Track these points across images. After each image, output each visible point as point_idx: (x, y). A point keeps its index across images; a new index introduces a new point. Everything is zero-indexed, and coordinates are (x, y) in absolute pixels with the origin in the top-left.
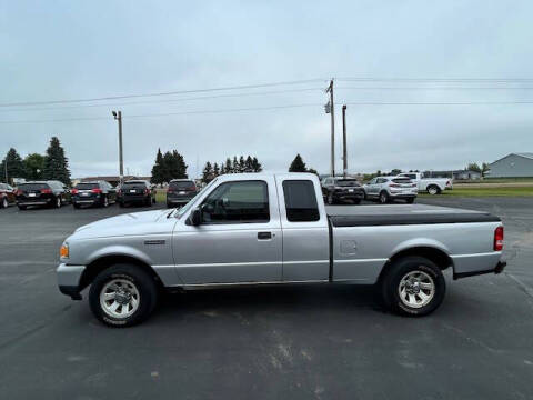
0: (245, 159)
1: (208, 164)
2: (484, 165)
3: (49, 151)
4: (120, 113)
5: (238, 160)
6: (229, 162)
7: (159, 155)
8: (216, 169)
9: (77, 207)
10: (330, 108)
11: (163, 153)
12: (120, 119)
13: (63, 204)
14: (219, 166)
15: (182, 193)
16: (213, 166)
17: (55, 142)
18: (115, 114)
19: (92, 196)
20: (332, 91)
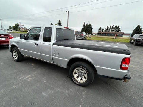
0: (114, 26)
1: (100, 28)
5: (112, 27)
6: (108, 27)
7: (84, 24)
8: (103, 29)
11: (85, 24)
12: (68, 13)
14: (104, 29)
15: (79, 36)
16: (102, 28)
18: (67, 12)
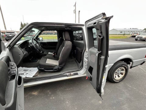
10: (75, 12)
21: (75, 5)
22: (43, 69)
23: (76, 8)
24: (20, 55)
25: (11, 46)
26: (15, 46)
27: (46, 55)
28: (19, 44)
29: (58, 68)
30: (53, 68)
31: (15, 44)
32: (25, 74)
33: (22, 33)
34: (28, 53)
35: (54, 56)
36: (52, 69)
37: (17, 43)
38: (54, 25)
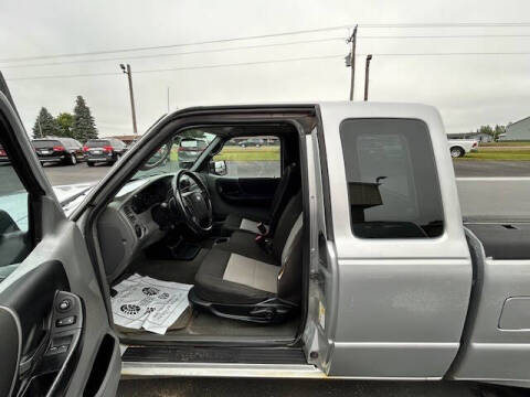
2: (497, 128)
3: (76, 110)
4: (128, 66)
9: (91, 164)
10: (351, 61)
12: (129, 74)
13: (78, 162)
17: (81, 101)
18: (124, 68)
19: (104, 154)
20: (354, 41)
21: (354, 35)
22: (208, 304)
23: (354, 47)
24: (124, 240)
25: (94, 206)
26: (111, 205)
27: (229, 233)
28: (128, 194)
29: (274, 309)
30: (252, 309)
31: (111, 197)
32: (144, 309)
33: (138, 155)
34: (161, 229)
35: (261, 243)
36: (246, 312)
37: (120, 194)
38: (269, 116)
